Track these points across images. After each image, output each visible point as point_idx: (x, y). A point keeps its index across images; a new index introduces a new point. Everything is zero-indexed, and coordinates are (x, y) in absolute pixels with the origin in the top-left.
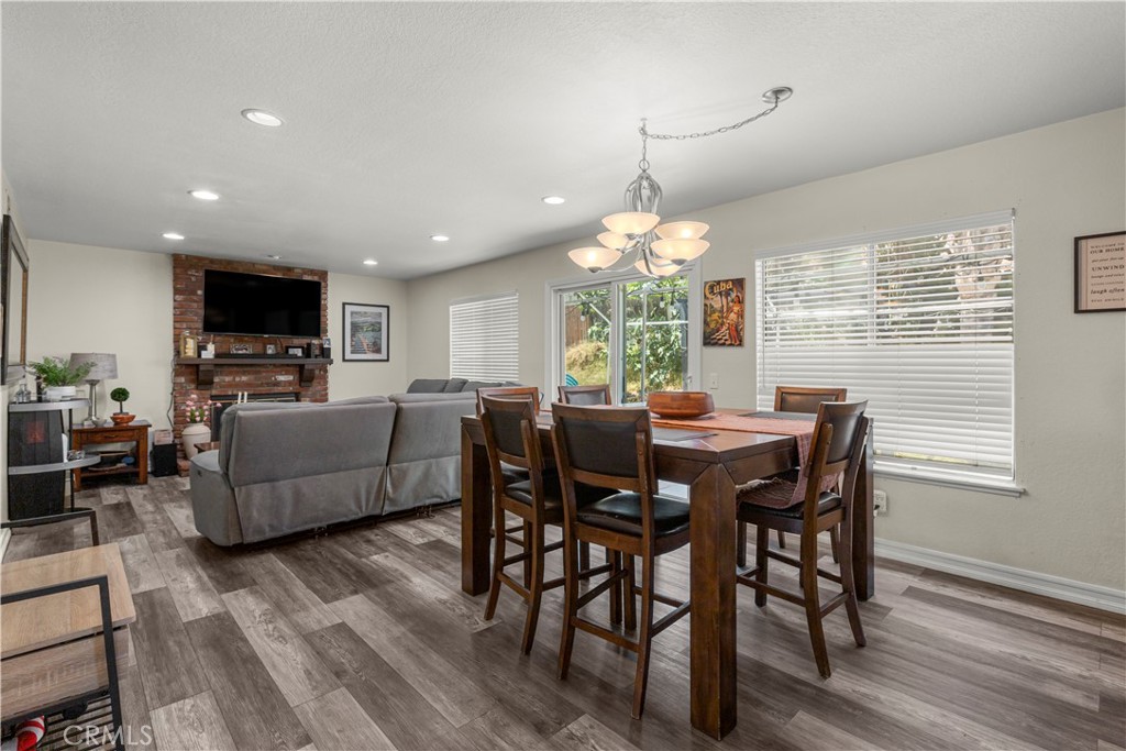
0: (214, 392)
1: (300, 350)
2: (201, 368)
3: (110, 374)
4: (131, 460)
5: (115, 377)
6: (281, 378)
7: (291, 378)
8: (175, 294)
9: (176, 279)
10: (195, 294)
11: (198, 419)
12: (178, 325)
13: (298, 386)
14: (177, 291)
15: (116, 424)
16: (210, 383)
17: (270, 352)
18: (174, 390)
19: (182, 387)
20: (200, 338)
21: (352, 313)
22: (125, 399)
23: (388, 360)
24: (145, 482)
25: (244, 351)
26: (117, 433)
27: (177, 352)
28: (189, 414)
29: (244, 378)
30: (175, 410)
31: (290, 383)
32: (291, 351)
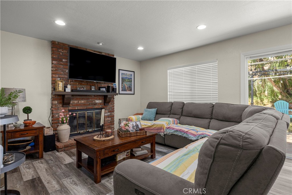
0: (70, 108)
1: (105, 89)
2: (66, 97)
3: (23, 99)
4: (33, 144)
5: (25, 101)
6: (97, 101)
7: (101, 101)
8: (52, 60)
9: (53, 54)
10: (62, 61)
11: (65, 122)
12: (54, 76)
13: (103, 105)
14: (53, 59)
15: (25, 126)
16: (69, 104)
17: (93, 89)
18: (52, 107)
19: (56, 106)
20: (64, 82)
21: (122, 74)
22: (30, 113)
23: (134, 94)
24: (42, 157)
25: (83, 89)
26: (27, 132)
27: (54, 89)
28: (61, 119)
29: (83, 102)
30: (52, 117)
31: (100, 104)
32: (102, 89)
